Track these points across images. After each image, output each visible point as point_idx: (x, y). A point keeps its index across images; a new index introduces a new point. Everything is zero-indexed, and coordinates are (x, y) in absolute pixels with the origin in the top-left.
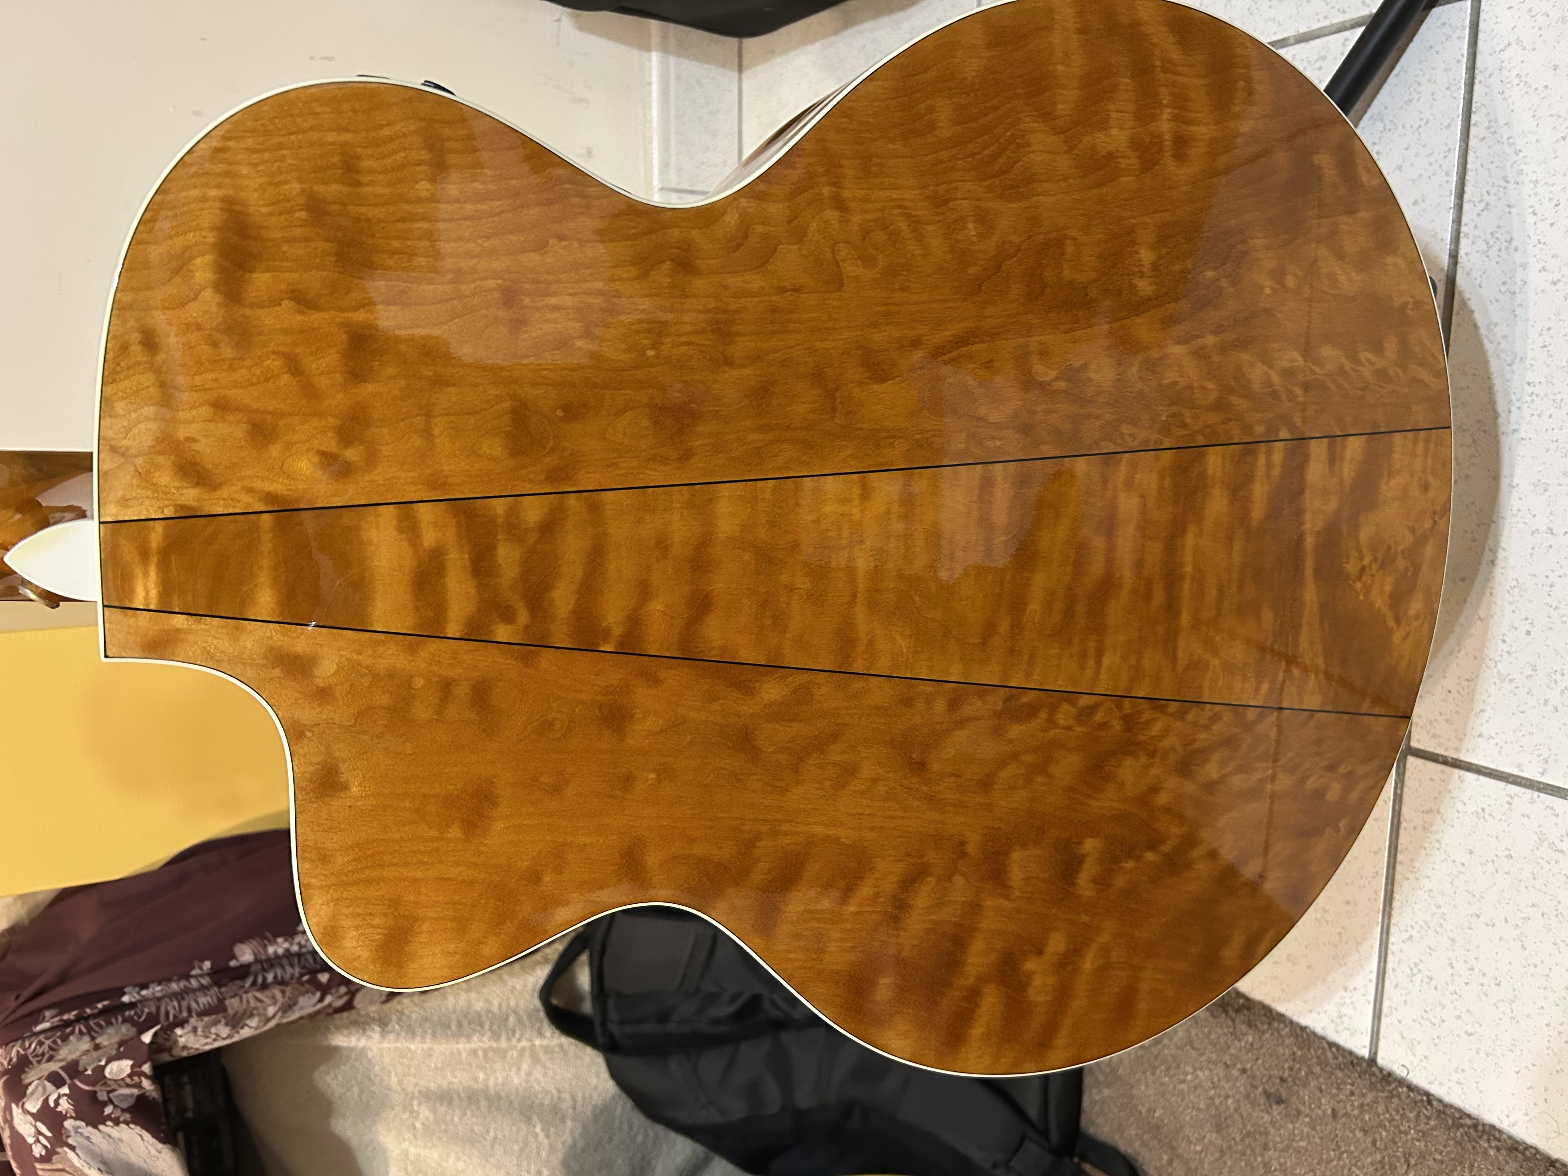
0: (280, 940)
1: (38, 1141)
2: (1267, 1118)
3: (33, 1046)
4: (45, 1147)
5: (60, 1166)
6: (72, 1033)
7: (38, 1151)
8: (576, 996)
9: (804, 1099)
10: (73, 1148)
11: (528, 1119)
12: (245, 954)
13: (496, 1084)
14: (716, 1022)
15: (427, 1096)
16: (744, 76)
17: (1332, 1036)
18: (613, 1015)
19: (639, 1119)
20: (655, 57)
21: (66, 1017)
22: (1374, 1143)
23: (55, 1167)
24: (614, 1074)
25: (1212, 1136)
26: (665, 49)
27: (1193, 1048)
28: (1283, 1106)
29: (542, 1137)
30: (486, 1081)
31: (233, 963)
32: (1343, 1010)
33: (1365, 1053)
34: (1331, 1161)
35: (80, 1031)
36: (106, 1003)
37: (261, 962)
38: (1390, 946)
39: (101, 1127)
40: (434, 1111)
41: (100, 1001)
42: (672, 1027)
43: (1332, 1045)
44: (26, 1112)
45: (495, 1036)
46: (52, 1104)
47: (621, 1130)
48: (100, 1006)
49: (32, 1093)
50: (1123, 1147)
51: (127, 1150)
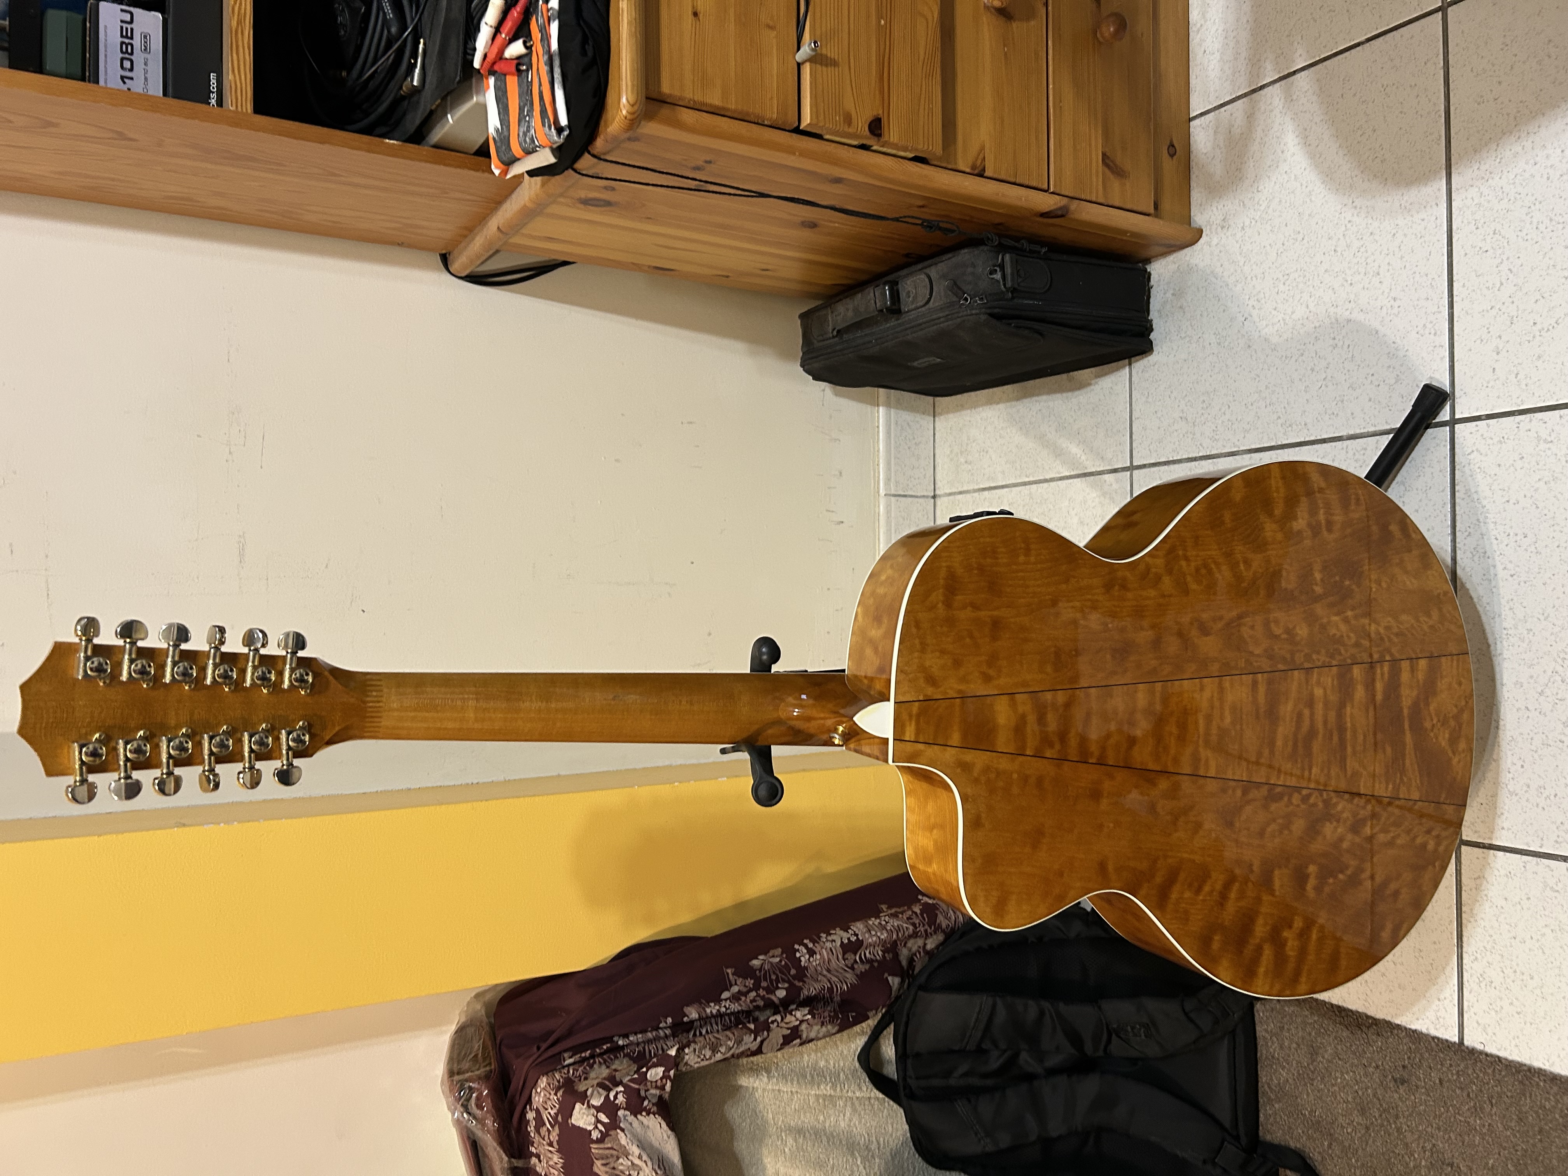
0: (712, 1004)
1: (596, 1127)
2: (1396, 1096)
3: (571, 1072)
4: (601, 1131)
5: (609, 1145)
6: (595, 1062)
7: (595, 1135)
8: (880, 1061)
9: (1056, 1128)
10: (623, 1130)
11: (853, 1154)
12: (693, 1013)
13: (830, 1126)
14: (985, 1076)
15: (790, 1129)
16: (937, 419)
17: (1433, 1032)
18: (910, 1072)
19: (919, 1162)
20: (881, 408)
21: (583, 1055)
22: (1468, 1095)
23: (606, 1146)
24: (909, 1121)
25: (1358, 1119)
26: (888, 405)
27: (1340, 1059)
28: (1406, 1085)
29: (861, 1167)
30: (824, 1122)
31: (685, 1019)
32: (1439, 1014)
33: (1456, 1039)
34: (1443, 1114)
35: (600, 1062)
36: (609, 1045)
37: (703, 1019)
38: (1464, 966)
39: (639, 1116)
40: (796, 1141)
41: (604, 1044)
42: (952, 1082)
43: (1434, 1038)
44: (589, 1106)
45: (834, 1087)
46: (612, 1099)
47: (909, 1170)
48: (605, 1047)
49: (592, 1094)
50: (1292, 1145)
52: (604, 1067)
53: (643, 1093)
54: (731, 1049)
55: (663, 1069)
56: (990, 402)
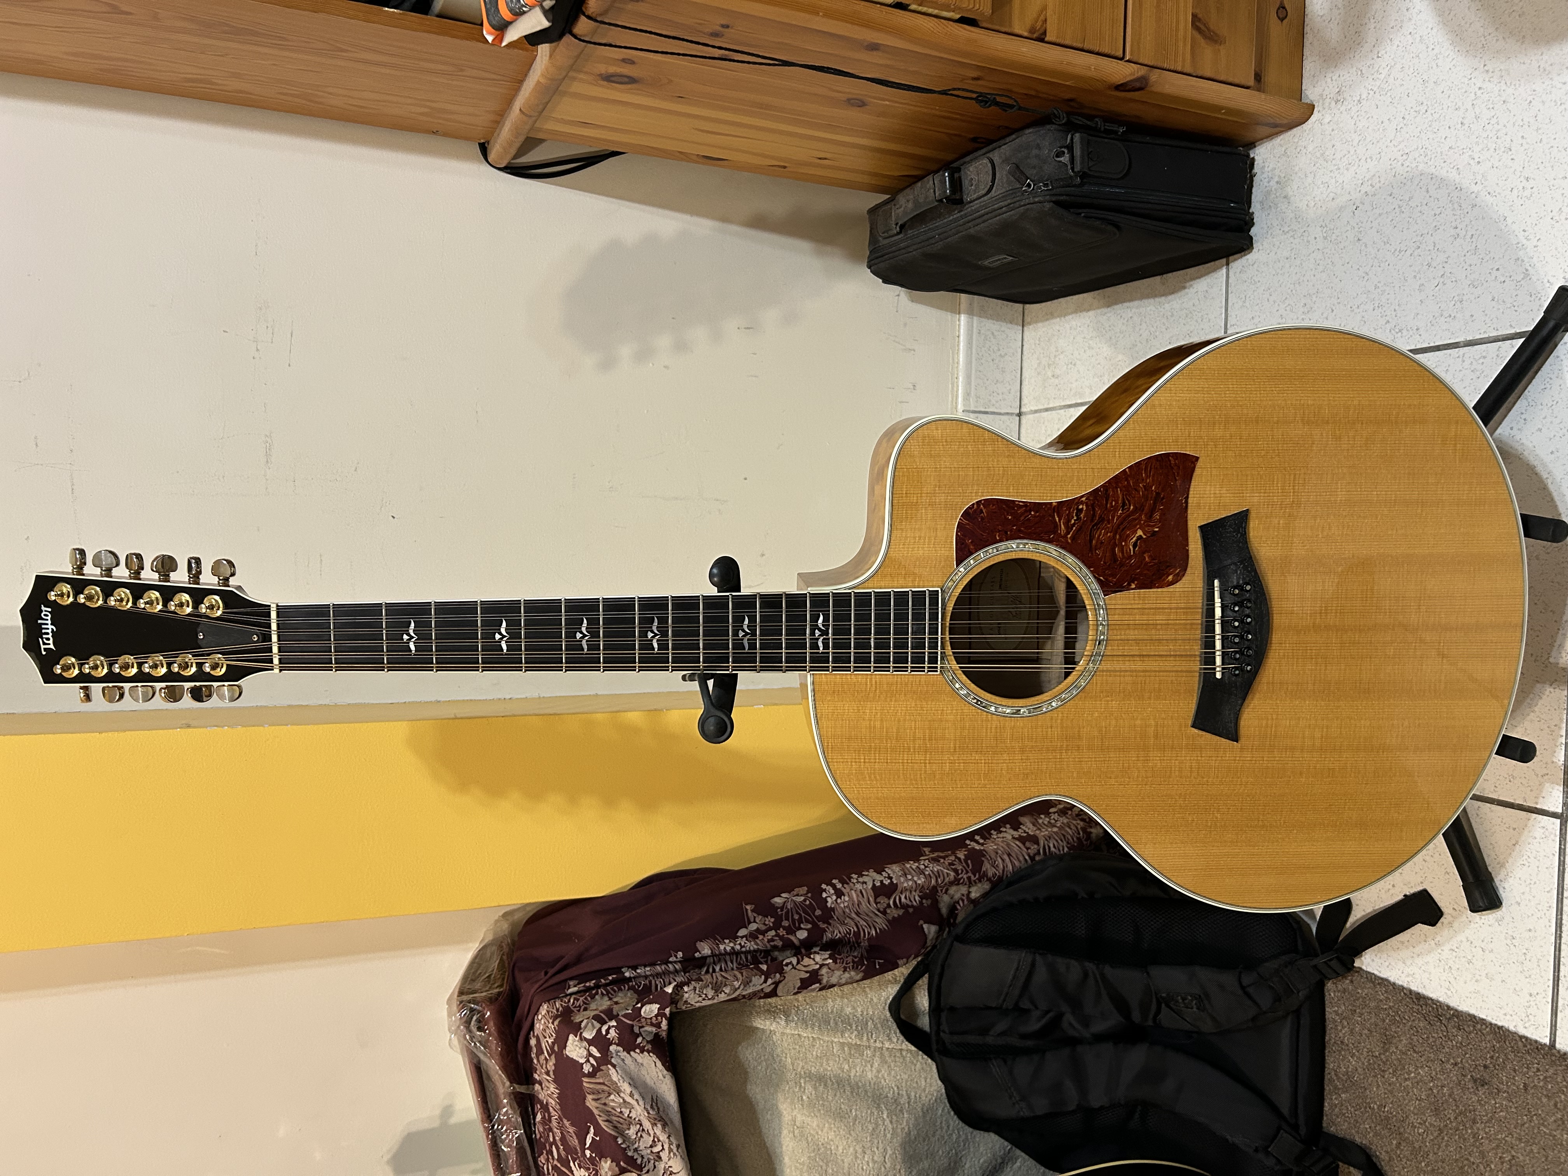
0: (727, 941)
1: (588, 1061)
2: (1475, 1098)
3: (572, 1001)
4: (592, 1065)
5: (601, 1081)
6: (597, 993)
7: (587, 1068)
8: (914, 1012)
9: (1097, 1099)
10: (614, 1066)
11: (878, 1107)
12: (705, 949)
13: (855, 1075)
14: (1024, 1037)
15: (809, 1076)
16: (1025, 328)
17: (1522, 1031)
18: (944, 1027)
19: (954, 1121)
20: (963, 317)
21: (588, 984)
22: (1556, 1105)
23: (598, 1081)
24: (943, 1076)
25: (1431, 1120)
26: (970, 313)
27: (1415, 1051)
28: (1486, 1087)
29: (887, 1122)
30: (849, 1071)
31: (697, 955)
33: (1546, 1041)
34: (1525, 1123)
35: (602, 993)
36: (614, 976)
37: (716, 955)
38: (1562, 959)
39: (632, 1053)
40: (815, 1088)
41: (610, 975)
42: (990, 1040)
43: (1521, 1037)
44: (582, 1039)
45: (860, 1036)
46: (604, 1033)
47: (941, 1128)
48: (610, 978)
49: (586, 1027)
50: (1358, 1140)
51: (644, 1072)
52: (606, 998)
53: (636, 1030)
54: (736, 990)
55: (658, 1006)
56: (1079, 310)
